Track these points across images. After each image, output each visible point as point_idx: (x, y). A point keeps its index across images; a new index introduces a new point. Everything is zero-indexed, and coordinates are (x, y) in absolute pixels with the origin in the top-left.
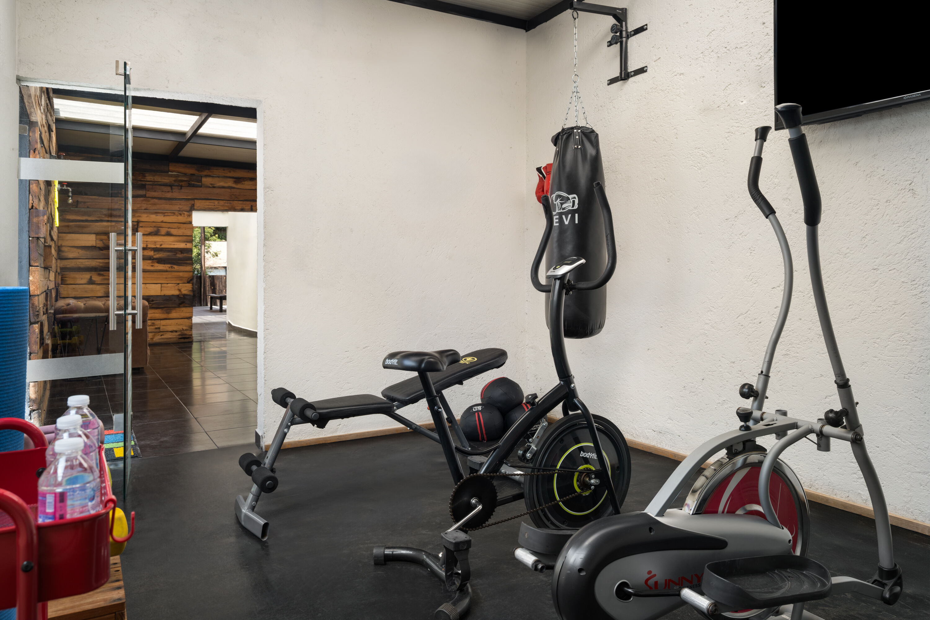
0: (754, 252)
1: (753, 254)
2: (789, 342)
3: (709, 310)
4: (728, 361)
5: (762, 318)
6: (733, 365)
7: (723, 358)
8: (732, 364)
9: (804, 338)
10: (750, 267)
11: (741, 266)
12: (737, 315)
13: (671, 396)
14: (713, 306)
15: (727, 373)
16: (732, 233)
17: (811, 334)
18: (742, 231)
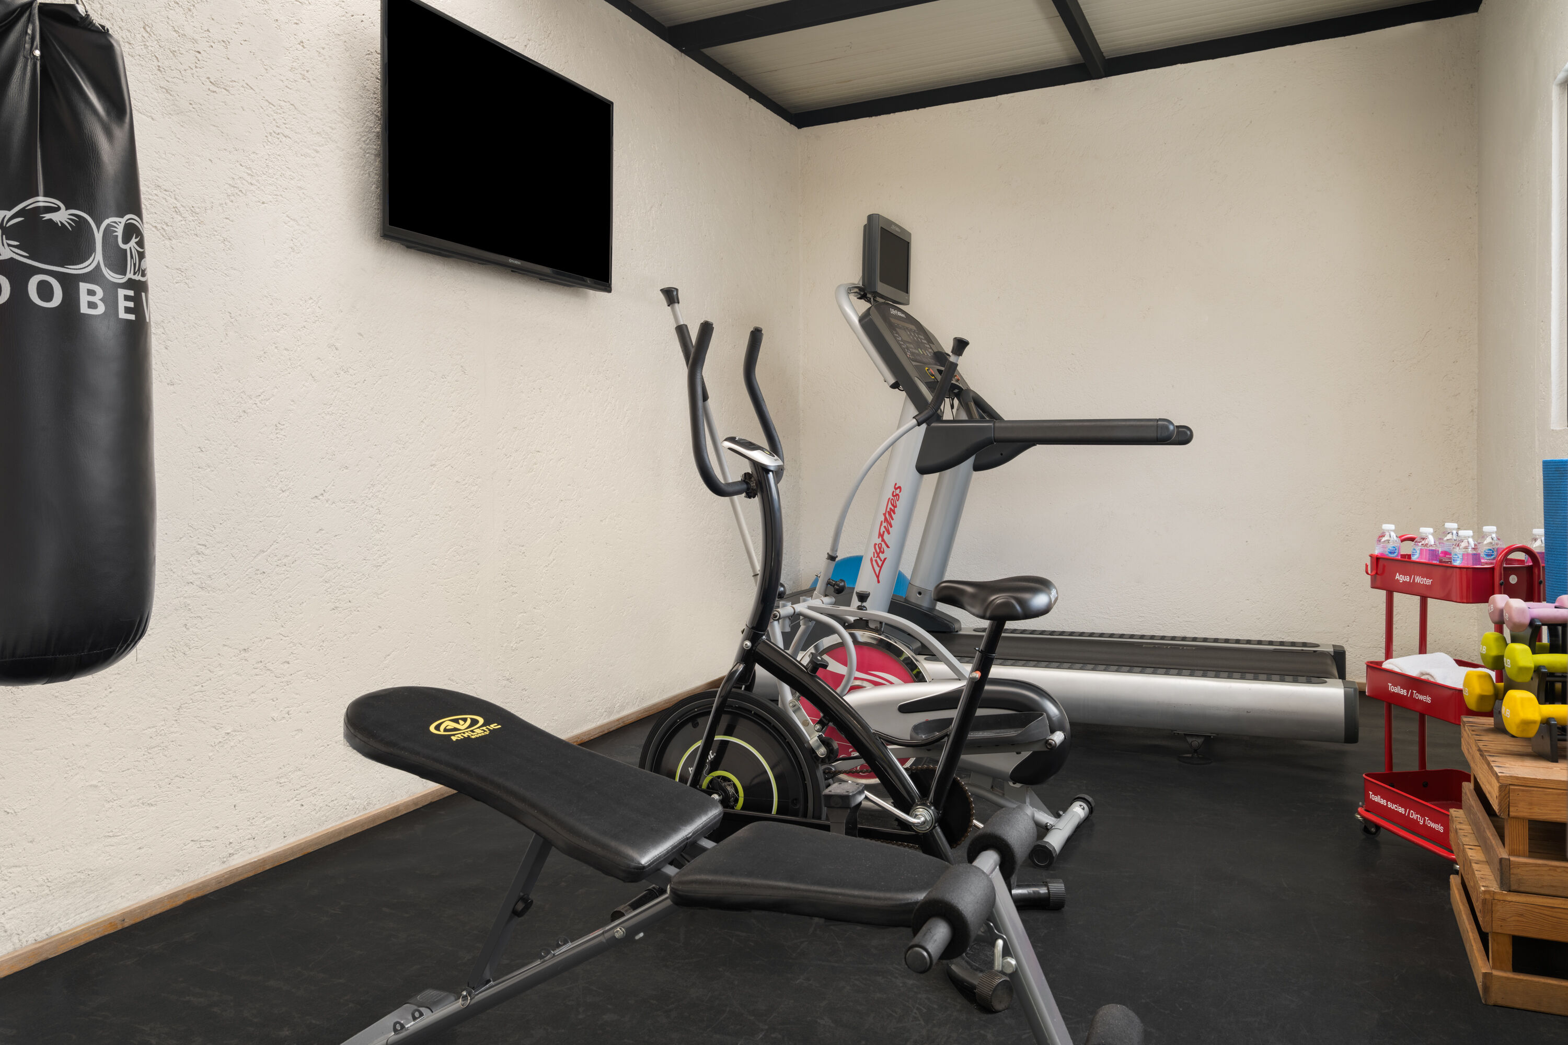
0: (282, 433)
1: (281, 436)
2: (338, 587)
3: (194, 552)
4: (236, 651)
5: (297, 553)
6: (246, 655)
7: (226, 648)
8: (243, 654)
9: (358, 575)
10: (276, 460)
11: (259, 458)
12: (253, 555)
13: (94, 782)
14: (203, 543)
15: (234, 676)
16: (242, 392)
17: (367, 567)
18: (261, 391)
